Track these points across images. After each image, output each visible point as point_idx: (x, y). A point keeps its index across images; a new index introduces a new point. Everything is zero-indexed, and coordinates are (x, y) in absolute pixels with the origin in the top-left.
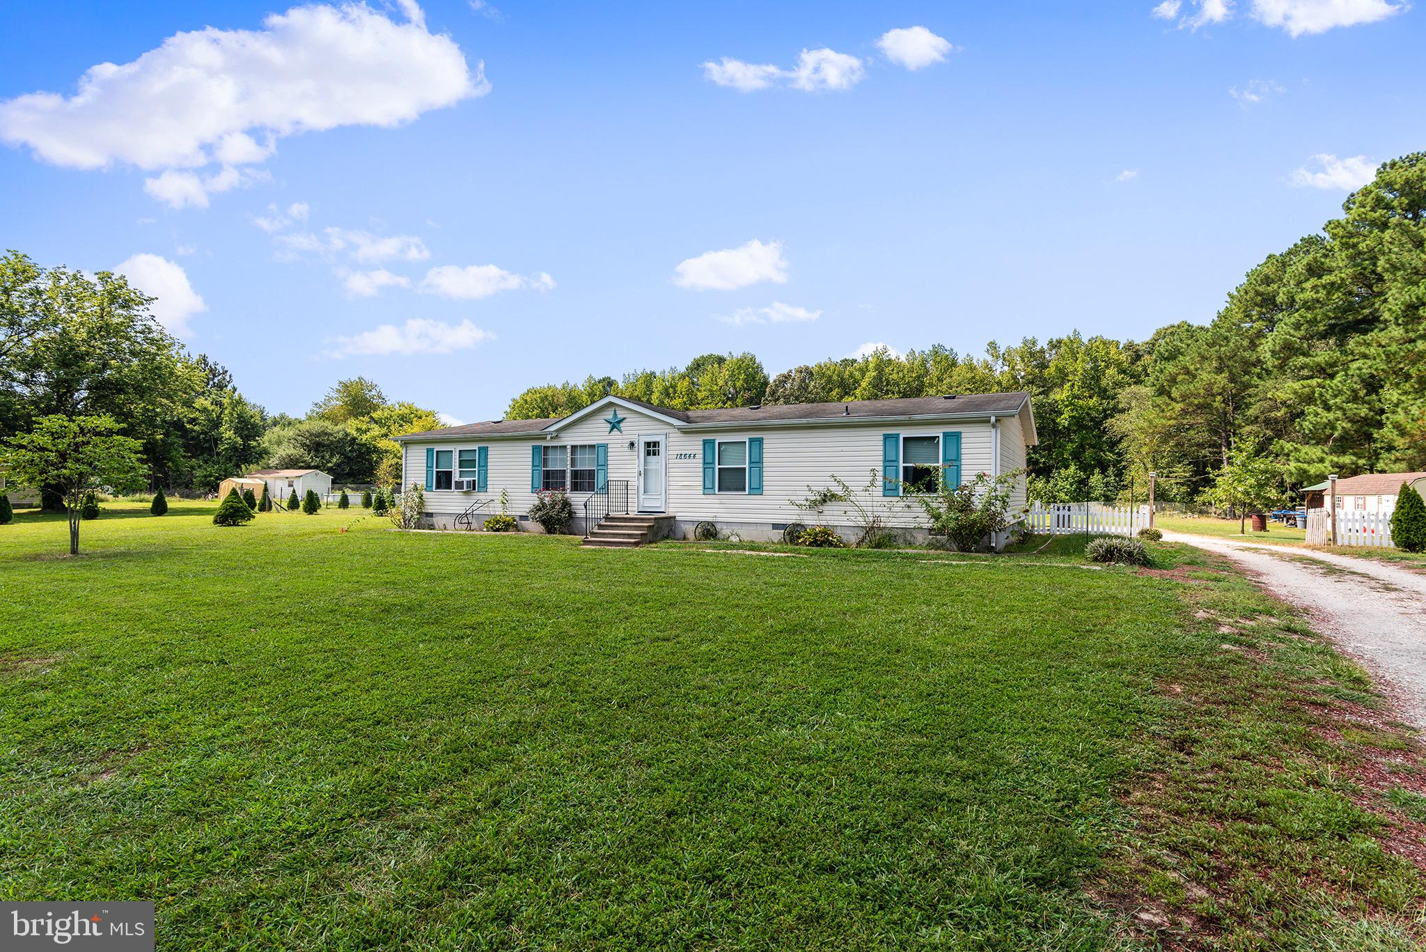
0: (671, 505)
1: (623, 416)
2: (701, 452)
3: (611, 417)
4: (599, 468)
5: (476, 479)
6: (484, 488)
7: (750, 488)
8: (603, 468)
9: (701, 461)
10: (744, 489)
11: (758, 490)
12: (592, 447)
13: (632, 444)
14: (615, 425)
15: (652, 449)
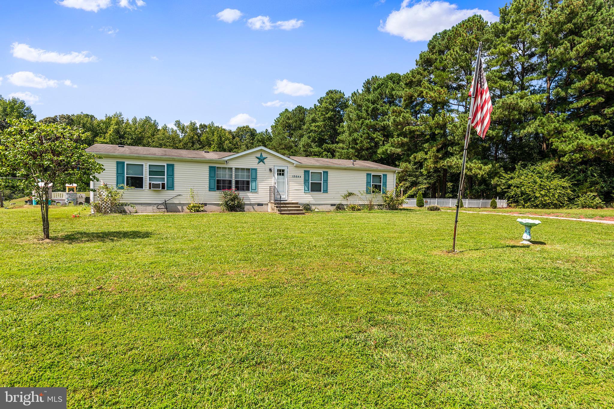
0: (290, 197)
1: (266, 156)
2: (303, 175)
3: (259, 156)
4: (252, 180)
5: (166, 182)
6: (171, 187)
7: (323, 191)
8: (255, 180)
9: (303, 179)
10: (321, 191)
11: (326, 191)
12: (248, 170)
13: (270, 170)
14: (261, 160)
15: (282, 172)
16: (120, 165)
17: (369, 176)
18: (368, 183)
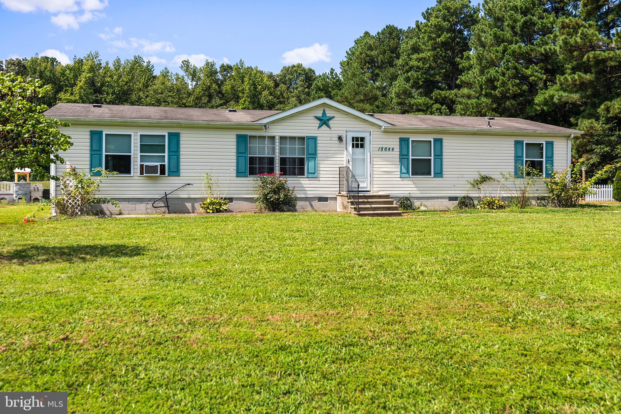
0: (375, 186)
1: (332, 115)
2: (398, 147)
3: (321, 115)
4: (309, 156)
5: (166, 163)
6: (175, 172)
7: (435, 173)
8: (313, 156)
9: (398, 153)
10: (430, 174)
11: (439, 174)
12: (302, 139)
13: (340, 138)
14: (324, 121)
15: (360, 143)
16: (96, 137)
17: (519, 146)
18: (518, 158)
